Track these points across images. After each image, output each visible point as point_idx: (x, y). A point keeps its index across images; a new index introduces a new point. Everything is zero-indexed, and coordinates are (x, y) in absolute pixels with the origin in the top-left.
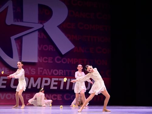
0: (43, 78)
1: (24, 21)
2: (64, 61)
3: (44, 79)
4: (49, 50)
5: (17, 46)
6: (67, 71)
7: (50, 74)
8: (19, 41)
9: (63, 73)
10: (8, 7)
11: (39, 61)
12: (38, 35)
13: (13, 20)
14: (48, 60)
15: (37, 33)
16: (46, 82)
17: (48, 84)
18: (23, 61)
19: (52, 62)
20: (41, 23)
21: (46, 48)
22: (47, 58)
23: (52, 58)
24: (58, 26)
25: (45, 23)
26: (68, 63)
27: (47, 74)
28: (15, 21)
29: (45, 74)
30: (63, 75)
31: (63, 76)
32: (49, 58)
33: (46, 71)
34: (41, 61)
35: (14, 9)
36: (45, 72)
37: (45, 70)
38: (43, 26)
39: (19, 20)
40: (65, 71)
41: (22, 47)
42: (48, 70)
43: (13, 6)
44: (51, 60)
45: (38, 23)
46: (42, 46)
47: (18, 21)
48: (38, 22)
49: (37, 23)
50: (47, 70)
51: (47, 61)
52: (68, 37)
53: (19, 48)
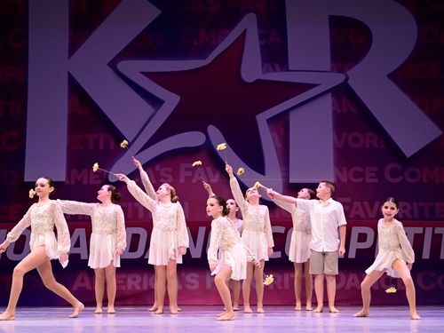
0: (354, 229)
1: (290, 68)
2: (413, 175)
3: (356, 231)
4: (368, 146)
5: (274, 139)
6: (421, 204)
7: (371, 216)
8: (281, 124)
9: (412, 212)
10: (245, 32)
11: (338, 179)
12: (333, 105)
13: (261, 67)
14: (363, 175)
15: (329, 99)
16: (362, 238)
17: (367, 245)
18: (292, 180)
19: (376, 180)
20: (340, 70)
21: (356, 140)
22: (360, 170)
23: (376, 169)
24: (390, 76)
25: (350, 68)
26: (425, 181)
27: (363, 216)
28: (268, 71)
29: (358, 217)
30: (409, 216)
31: (410, 219)
32: (367, 168)
33: (360, 209)
34: (344, 180)
35: (261, 37)
36: (357, 210)
37: (357, 204)
38: (347, 79)
39: (277, 66)
40: (415, 204)
41: (288, 142)
42: (366, 203)
43: (259, 28)
44: (373, 175)
45: (331, 72)
46: (344, 135)
47: (274, 70)
48: (332, 68)
49: (329, 70)
50: (362, 205)
51: (360, 180)
52: (421, 106)
53: (279, 146)
